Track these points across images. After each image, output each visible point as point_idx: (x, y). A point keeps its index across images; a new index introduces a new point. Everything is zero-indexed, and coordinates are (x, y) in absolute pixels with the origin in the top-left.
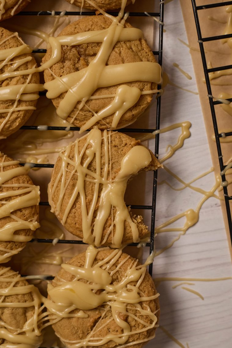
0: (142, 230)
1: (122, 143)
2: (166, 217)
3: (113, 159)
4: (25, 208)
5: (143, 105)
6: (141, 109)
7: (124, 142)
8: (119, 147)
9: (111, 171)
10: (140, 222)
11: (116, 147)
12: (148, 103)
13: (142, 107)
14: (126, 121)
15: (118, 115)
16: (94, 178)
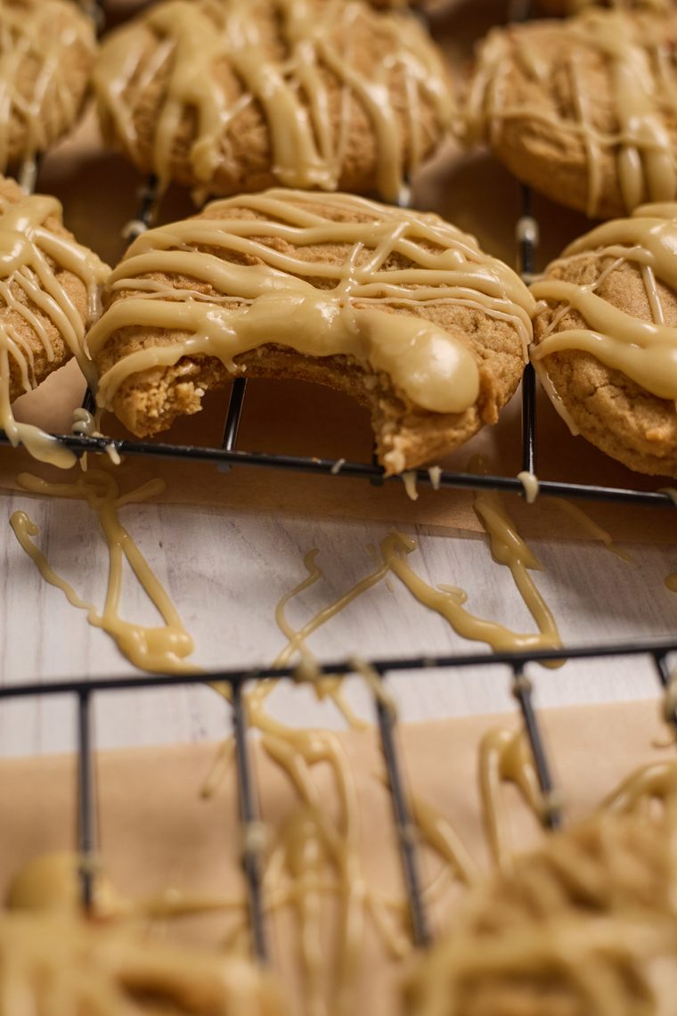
0: (146, 388)
1: (486, 347)
2: (170, 571)
3: (432, 310)
4: (269, 135)
5: (634, 416)
6: (620, 412)
7: (491, 353)
8: (475, 335)
9: (387, 300)
10: (176, 392)
11: (472, 327)
12: (642, 431)
13: (627, 414)
14: (569, 380)
15: (595, 340)
16: (358, 264)
